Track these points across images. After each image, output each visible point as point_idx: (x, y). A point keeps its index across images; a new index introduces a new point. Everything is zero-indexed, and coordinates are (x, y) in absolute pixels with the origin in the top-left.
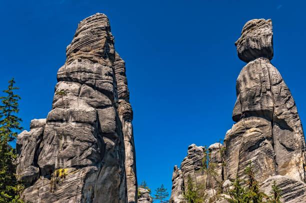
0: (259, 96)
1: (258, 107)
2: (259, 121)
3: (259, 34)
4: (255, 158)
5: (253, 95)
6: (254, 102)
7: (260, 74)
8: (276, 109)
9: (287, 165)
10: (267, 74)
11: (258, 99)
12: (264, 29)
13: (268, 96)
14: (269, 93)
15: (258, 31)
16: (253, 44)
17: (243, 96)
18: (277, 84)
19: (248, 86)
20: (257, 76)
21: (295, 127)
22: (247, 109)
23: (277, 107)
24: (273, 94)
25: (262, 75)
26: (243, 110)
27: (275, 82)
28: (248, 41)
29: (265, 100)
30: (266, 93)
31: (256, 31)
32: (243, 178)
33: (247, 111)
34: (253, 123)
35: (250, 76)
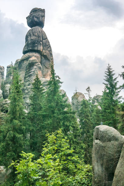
0: (37, 43)
1: (36, 48)
2: (36, 54)
3: (39, 15)
4: (34, 70)
5: (34, 42)
6: (34, 46)
7: (38, 33)
8: (44, 50)
9: (46, 75)
10: (41, 34)
11: (36, 45)
12: (41, 13)
13: (41, 44)
14: (41, 42)
15: (38, 13)
16: (36, 19)
17: (29, 42)
18: (45, 39)
19: (32, 38)
20: (36, 34)
21: (51, 60)
22: (31, 49)
23: (44, 49)
24: (43, 43)
25: (39, 34)
26: (29, 49)
27: (44, 38)
28: (33, 17)
29: (39, 45)
30: (40, 42)
31: (37, 13)
32: (28, 78)
33: (31, 50)
34: (33, 55)
35: (33, 33)
